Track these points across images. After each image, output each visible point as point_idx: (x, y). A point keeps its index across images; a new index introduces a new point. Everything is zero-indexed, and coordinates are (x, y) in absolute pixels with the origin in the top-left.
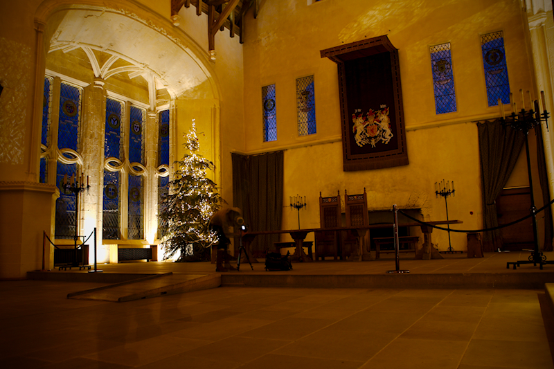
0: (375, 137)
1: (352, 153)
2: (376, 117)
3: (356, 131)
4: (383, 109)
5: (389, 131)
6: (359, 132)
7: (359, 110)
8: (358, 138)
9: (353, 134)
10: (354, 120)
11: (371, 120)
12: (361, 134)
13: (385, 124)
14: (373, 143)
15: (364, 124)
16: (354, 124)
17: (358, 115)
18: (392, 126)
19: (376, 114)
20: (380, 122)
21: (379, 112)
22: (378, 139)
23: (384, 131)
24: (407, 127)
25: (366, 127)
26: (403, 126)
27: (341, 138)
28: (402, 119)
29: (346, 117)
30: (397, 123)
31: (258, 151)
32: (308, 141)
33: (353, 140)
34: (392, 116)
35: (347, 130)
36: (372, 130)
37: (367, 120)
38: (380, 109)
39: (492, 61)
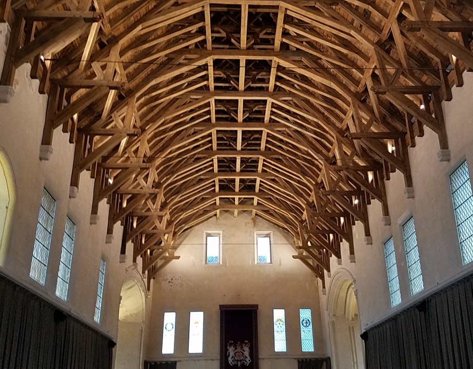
0: (241, 361)
2: (242, 348)
3: (229, 355)
4: (246, 344)
5: (249, 358)
6: (231, 356)
7: (232, 342)
8: (230, 359)
9: (227, 357)
10: (228, 347)
11: (239, 349)
12: (232, 357)
13: (247, 353)
14: (239, 363)
15: (234, 351)
16: (228, 350)
17: (231, 345)
18: (251, 355)
19: (242, 346)
20: (244, 351)
21: (244, 344)
23: (246, 357)
24: (259, 357)
25: (235, 353)
26: (257, 355)
27: (219, 358)
28: (257, 351)
29: (224, 345)
30: (254, 353)
31: (158, 359)
32: (196, 356)
33: (227, 361)
34: (251, 349)
35: (224, 354)
36: (239, 356)
37: (236, 349)
38: (244, 343)
39: (305, 325)
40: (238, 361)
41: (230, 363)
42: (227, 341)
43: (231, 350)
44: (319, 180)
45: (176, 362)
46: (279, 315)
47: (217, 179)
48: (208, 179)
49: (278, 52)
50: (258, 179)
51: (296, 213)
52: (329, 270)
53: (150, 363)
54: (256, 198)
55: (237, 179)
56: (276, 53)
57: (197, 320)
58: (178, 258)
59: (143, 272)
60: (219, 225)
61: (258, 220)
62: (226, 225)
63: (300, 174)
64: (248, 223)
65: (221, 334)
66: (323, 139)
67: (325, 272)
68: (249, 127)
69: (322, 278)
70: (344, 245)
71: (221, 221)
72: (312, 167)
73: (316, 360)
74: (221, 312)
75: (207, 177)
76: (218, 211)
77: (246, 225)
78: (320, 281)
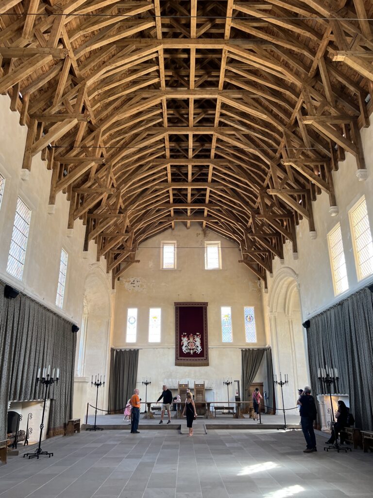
0: (193, 349)
1: (180, 356)
2: (194, 339)
3: (183, 344)
4: (197, 335)
5: (200, 347)
6: (184, 345)
7: (185, 334)
8: (184, 348)
9: (181, 346)
10: (182, 338)
11: (191, 340)
12: (186, 346)
13: (198, 343)
14: (192, 352)
15: (187, 341)
16: (182, 340)
17: (184, 336)
18: (202, 344)
19: (194, 337)
22: (194, 350)
23: (197, 347)
24: (209, 346)
25: (188, 343)
26: (207, 345)
27: (175, 347)
28: (207, 342)
29: (178, 336)
30: (205, 343)
31: (123, 347)
32: (155, 346)
33: (181, 349)
34: (202, 339)
35: (178, 343)
36: (192, 345)
37: (189, 339)
38: (196, 335)
39: (249, 320)
40: (190, 349)
41: (183, 351)
42: (181, 333)
43: (185, 341)
44: (265, 184)
45: (138, 350)
46: (226, 312)
47: (170, 189)
48: (162, 189)
49: (228, 40)
50: (209, 189)
51: (242, 222)
52: (271, 272)
53: (117, 351)
54: (206, 209)
55: (189, 188)
56: (226, 42)
57: (155, 314)
58: (139, 261)
59: (108, 272)
60: (174, 236)
61: (207, 232)
62: (180, 236)
63: (247, 179)
64: (199, 234)
65: (176, 327)
66: (271, 139)
67: (268, 273)
68: (200, 131)
69: (265, 279)
70: (288, 246)
71: (176, 232)
72: (258, 172)
73: (258, 349)
74: (176, 308)
75: (162, 187)
76: (173, 223)
77: (197, 236)
78: (263, 282)
